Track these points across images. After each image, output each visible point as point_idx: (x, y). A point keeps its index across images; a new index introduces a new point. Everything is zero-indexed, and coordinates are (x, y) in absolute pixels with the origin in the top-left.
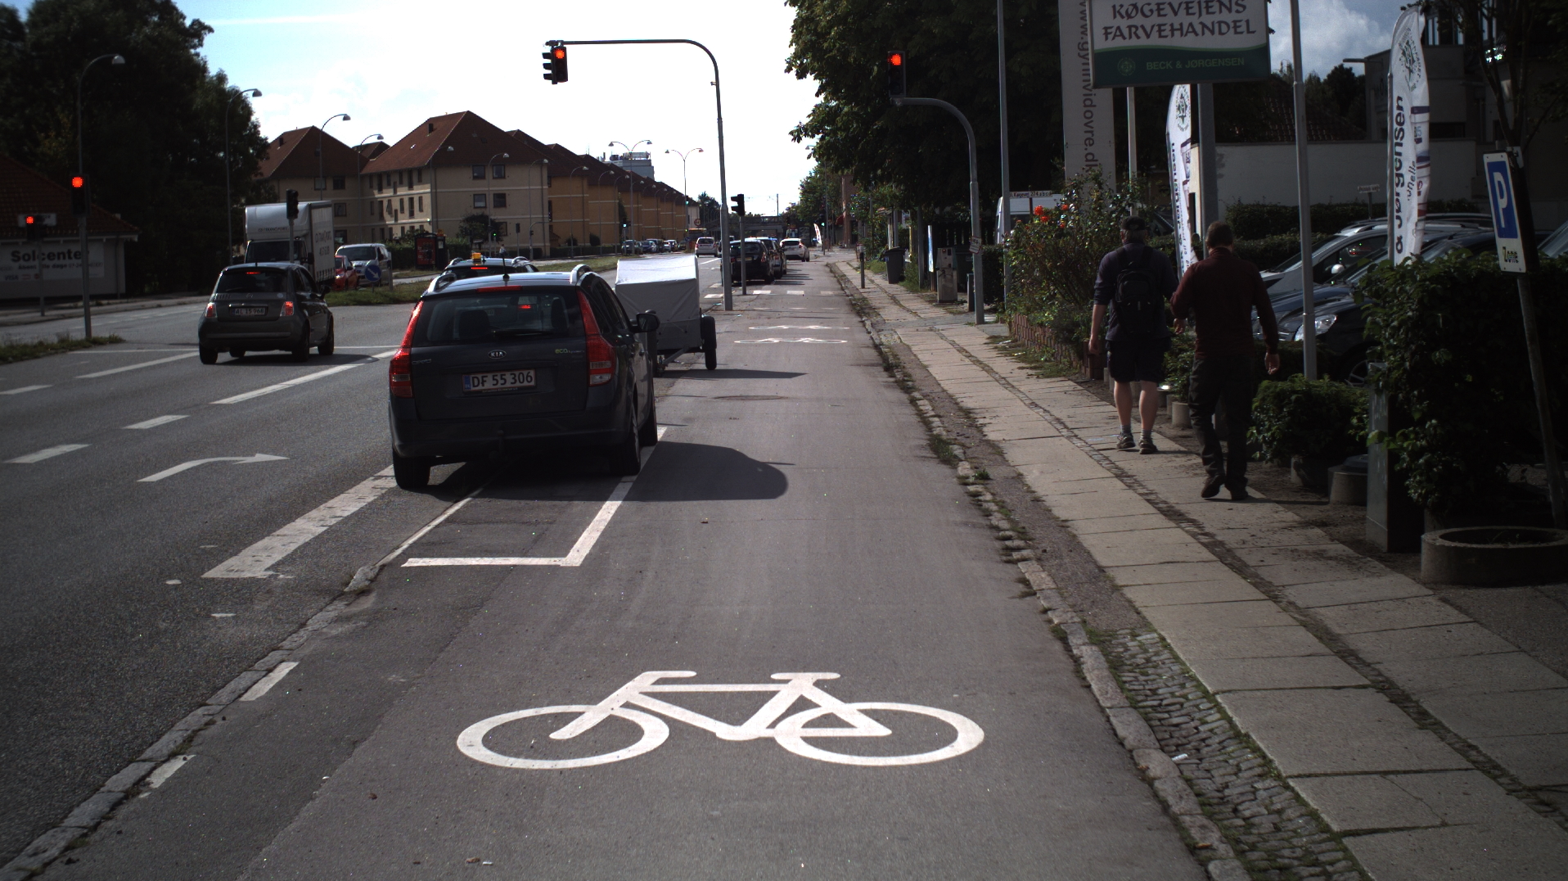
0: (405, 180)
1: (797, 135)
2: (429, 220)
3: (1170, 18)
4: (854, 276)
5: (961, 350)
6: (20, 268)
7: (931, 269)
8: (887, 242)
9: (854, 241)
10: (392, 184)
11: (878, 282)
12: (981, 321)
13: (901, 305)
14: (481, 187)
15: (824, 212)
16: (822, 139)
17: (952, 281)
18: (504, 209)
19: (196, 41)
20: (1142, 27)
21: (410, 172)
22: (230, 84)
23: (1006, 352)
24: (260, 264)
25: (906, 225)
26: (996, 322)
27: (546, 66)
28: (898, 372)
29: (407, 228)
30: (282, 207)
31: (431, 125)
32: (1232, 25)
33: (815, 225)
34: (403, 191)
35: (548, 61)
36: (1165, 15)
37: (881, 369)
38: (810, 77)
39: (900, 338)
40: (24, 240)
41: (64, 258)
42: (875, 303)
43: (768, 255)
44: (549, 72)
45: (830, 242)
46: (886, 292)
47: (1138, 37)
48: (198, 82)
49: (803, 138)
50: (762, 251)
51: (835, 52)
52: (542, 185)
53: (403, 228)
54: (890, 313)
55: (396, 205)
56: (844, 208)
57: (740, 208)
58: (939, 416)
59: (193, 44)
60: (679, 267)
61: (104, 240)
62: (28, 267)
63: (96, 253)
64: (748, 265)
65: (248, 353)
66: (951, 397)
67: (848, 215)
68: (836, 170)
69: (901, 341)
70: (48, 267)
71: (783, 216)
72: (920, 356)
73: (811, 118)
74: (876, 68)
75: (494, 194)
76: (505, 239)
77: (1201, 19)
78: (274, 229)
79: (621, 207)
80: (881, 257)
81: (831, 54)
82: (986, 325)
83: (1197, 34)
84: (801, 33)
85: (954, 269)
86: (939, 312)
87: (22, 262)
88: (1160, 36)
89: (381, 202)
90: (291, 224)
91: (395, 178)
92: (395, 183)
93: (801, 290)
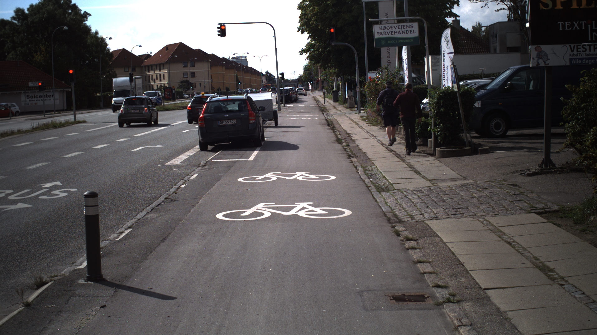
0: (158, 68)
1: (301, 53)
2: (167, 82)
3: (394, 30)
4: (322, 100)
5: (352, 120)
6: (29, 101)
7: (347, 97)
8: (333, 88)
9: (322, 88)
11: (330, 102)
12: (360, 112)
13: (336, 109)
14: (186, 70)
15: (312, 78)
16: (310, 54)
17: (353, 101)
18: (194, 78)
19: (85, 19)
20: (387, 32)
21: (160, 65)
22: (100, 35)
23: (364, 120)
25: (339, 83)
26: (364, 113)
28: (332, 125)
29: (159, 85)
30: (128, 78)
31: (167, 47)
32: (410, 31)
33: (309, 83)
34: (157, 72)
35: (219, 30)
36: (393, 29)
37: (327, 125)
38: (306, 33)
40: (38, 91)
41: (45, 97)
42: (328, 108)
43: (292, 93)
44: (220, 33)
45: (315, 89)
46: (332, 105)
47: (386, 35)
48: (88, 35)
49: (303, 53)
50: (290, 92)
51: (313, 25)
52: (208, 69)
53: (157, 86)
54: (332, 111)
55: (155, 77)
56: (319, 76)
57: (282, 77)
58: (341, 135)
60: (267, 96)
61: (59, 91)
62: (32, 101)
63: (57, 96)
64: (285, 97)
65: (132, 124)
66: (345, 131)
67: (321, 79)
68: (314, 64)
69: (334, 118)
70: (39, 100)
71: (297, 79)
72: (339, 122)
73: (306, 47)
74: (327, 30)
75: (191, 73)
76: (195, 89)
77: (402, 30)
78: (123, 86)
79: (237, 77)
80: (331, 93)
83: (401, 34)
84: (302, 19)
85: (353, 97)
86: (348, 110)
87: (30, 99)
88: (392, 34)
89: (149, 76)
90: (131, 84)
91: (154, 67)
92: (154, 69)
93: (303, 105)
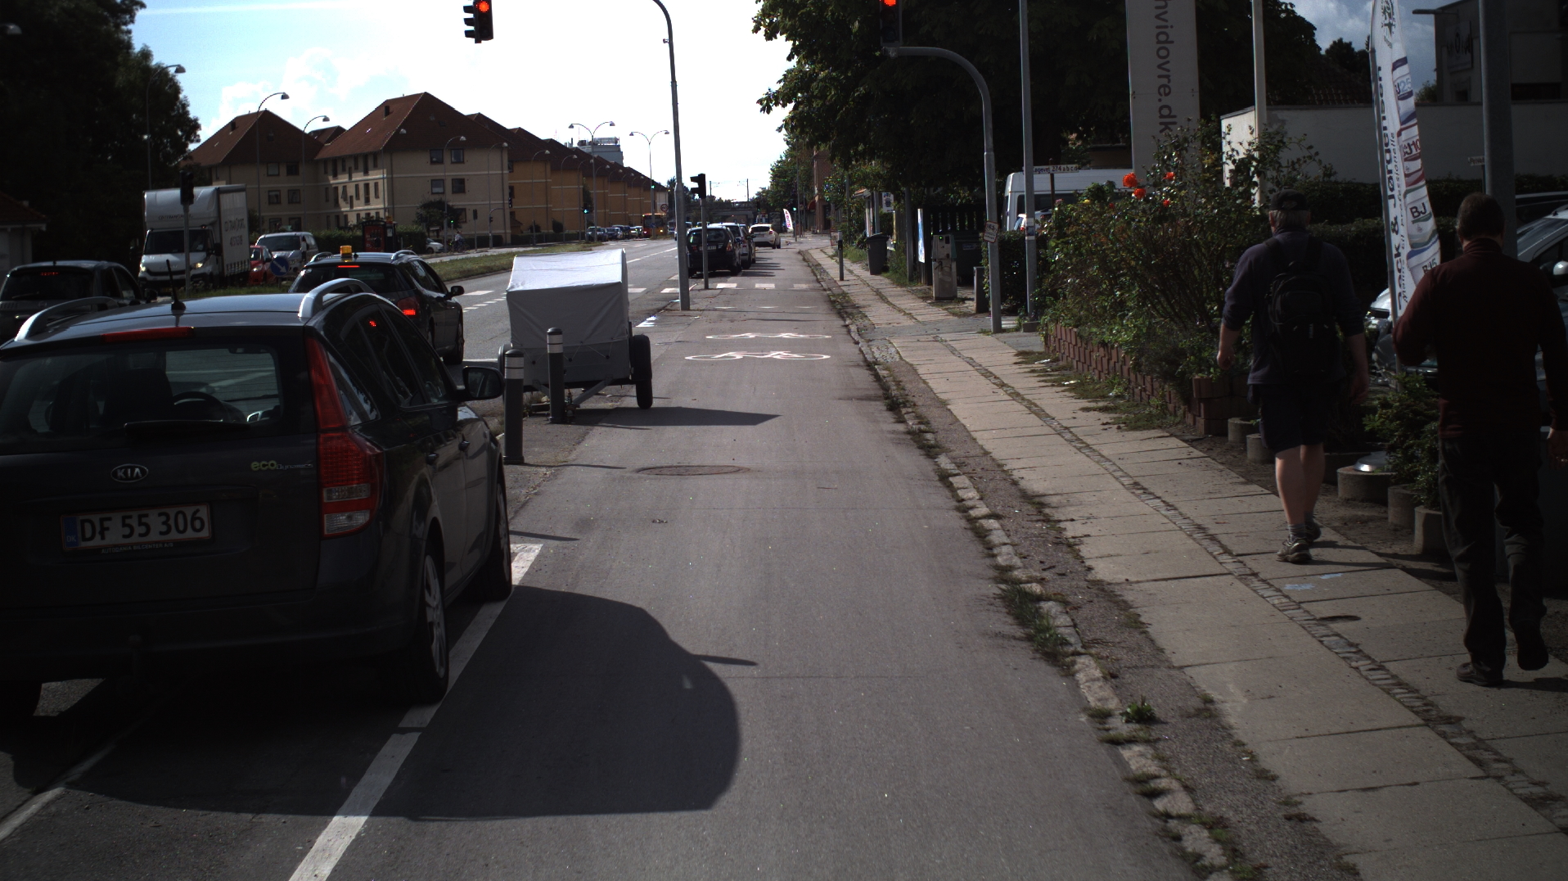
0: (361, 165)
1: (767, 104)
2: (384, 206)
4: (831, 267)
5: (987, 374)
7: (922, 259)
8: (864, 228)
9: (827, 228)
10: (347, 169)
11: (858, 272)
12: (998, 328)
14: (438, 172)
15: (795, 196)
16: (795, 108)
17: (950, 274)
18: (462, 195)
21: (365, 156)
22: (155, 60)
23: (1051, 379)
24: (59, 263)
25: (889, 209)
26: (1023, 330)
27: (468, 22)
28: (907, 413)
29: (363, 215)
31: (387, 107)
33: (785, 210)
34: (358, 177)
35: (471, 16)
37: (881, 407)
38: (781, 38)
39: (898, 353)
42: (858, 300)
43: (734, 243)
44: (472, 28)
45: (802, 227)
46: (869, 286)
48: (120, 59)
49: (774, 107)
50: (727, 238)
52: (502, 170)
53: (358, 215)
55: (351, 191)
56: (816, 192)
57: (701, 190)
58: (996, 518)
59: (124, 21)
61: (9, 230)
64: (711, 254)
67: (822, 200)
68: (810, 145)
69: (901, 358)
71: (753, 200)
73: (782, 84)
75: (453, 180)
76: (464, 226)
78: (176, 217)
79: (584, 192)
80: (859, 243)
81: (804, 11)
82: (1005, 334)
86: (940, 314)
89: (336, 188)
90: (186, 210)
91: (350, 164)
92: (350, 168)
93: (771, 283)
